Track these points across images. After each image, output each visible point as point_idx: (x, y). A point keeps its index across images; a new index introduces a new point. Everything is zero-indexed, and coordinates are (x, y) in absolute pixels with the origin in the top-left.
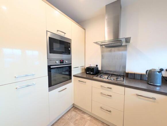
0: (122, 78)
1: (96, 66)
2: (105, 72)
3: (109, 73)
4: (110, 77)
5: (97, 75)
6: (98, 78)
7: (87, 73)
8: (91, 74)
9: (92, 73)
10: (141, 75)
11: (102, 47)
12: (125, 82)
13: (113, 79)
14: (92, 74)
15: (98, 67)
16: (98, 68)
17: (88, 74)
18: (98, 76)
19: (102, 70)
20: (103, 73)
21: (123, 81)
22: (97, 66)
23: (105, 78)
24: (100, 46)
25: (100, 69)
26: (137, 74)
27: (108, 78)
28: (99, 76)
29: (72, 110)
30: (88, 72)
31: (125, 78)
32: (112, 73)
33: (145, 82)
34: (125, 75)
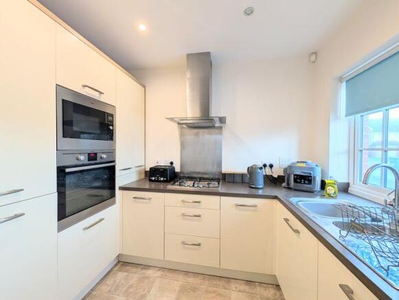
0: (217, 183)
1: (169, 165)
2: (187, 176)
3: (195, 175)
4: (197, 182)
5: (173, 182)
6: (176, 187)
7: (151, 180)
8: (160, 181)
9: (162, 179)
10: (242, 175)
11: (182, 128)
12: (221, 189)
13: (202, 185)
14: (163, 181)
15: (174, 165)
16: (174, 168)
17: (154, 181)
18: (175, 182)
19: (181, 172)
20: (184, 177)
21: (218, 187)
22: (172, 163)
23: (188, 185)
24: (176, 125)
25: (178, 169)
26: (237, 174)
27: (193, 186)
28: (176, 184)
29: (117, 270)
30: (153, 178)
31: (220, 183)
32: (200, 176)
33: (247, 185)
34: (221, 177)
